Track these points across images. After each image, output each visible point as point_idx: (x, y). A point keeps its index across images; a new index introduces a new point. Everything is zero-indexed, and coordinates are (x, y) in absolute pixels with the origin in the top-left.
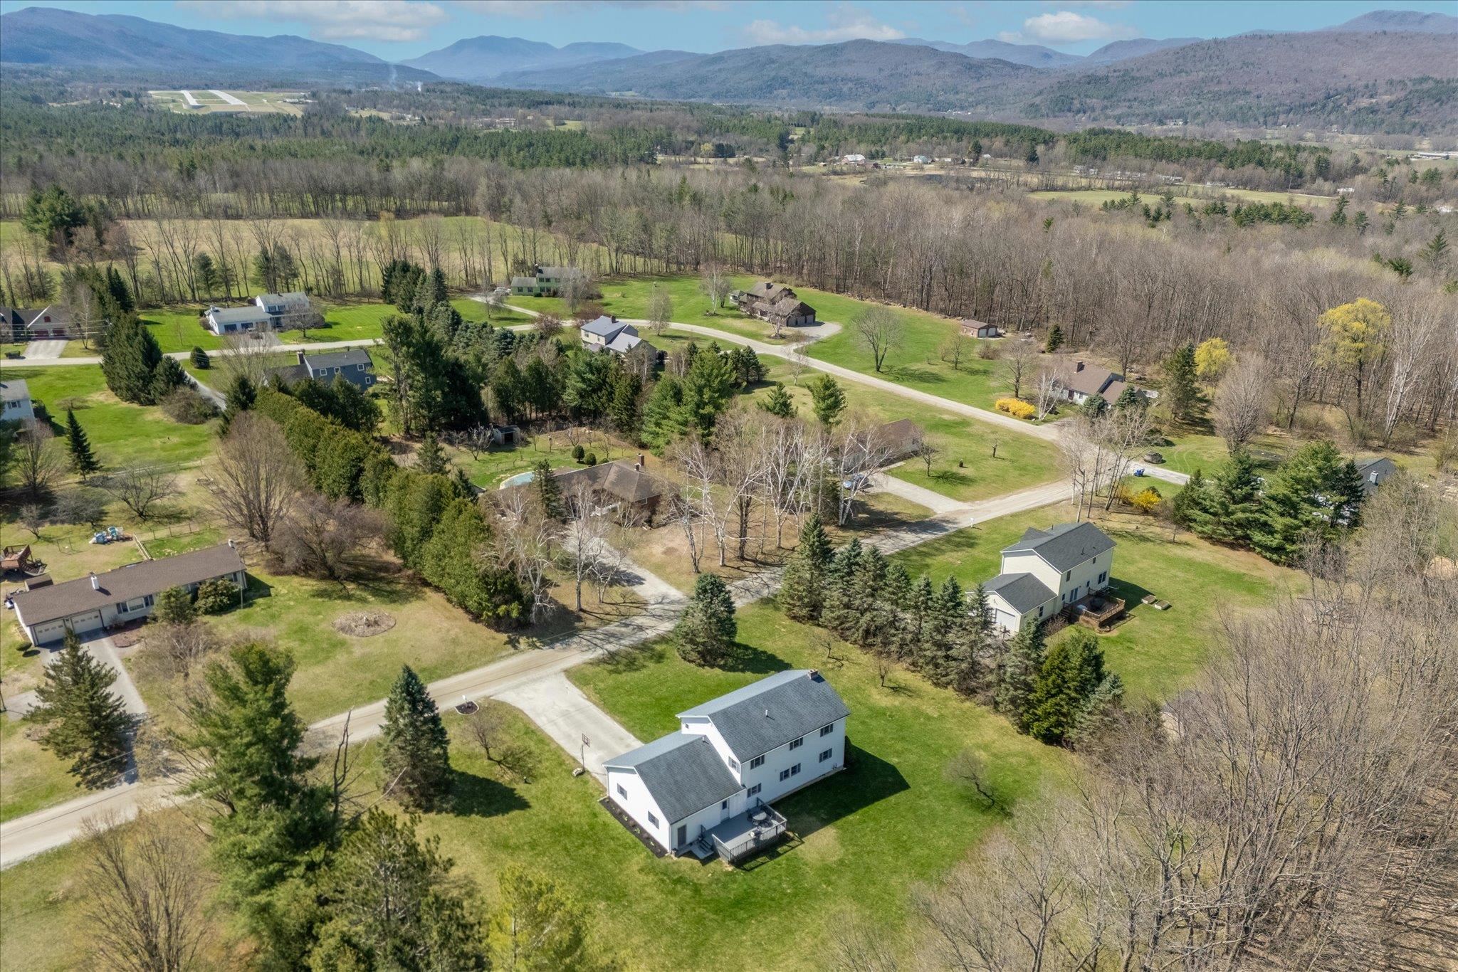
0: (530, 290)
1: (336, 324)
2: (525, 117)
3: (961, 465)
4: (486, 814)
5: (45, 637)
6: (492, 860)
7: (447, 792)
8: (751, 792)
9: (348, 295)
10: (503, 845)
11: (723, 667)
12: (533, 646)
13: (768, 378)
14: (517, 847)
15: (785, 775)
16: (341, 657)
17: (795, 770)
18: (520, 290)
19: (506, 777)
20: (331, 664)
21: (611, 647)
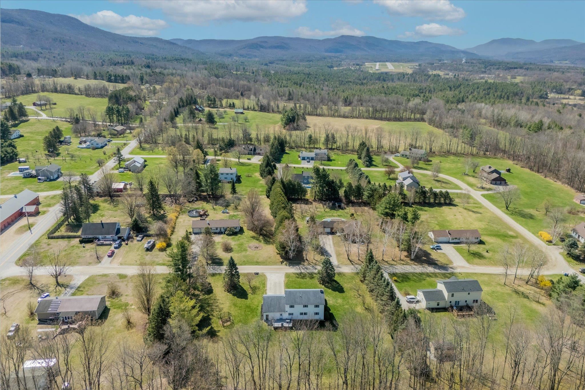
0: (406, 156)
1: (334, 160)
2: (499, 75)
3: (487, 252)
4: (238, 297)
5: (195, 231)
6: (230, 307)
7: (235, 290)
8: (289, 314)
9: (348, 150)
10: (235, 305)
11: (325, 286)
12: (286, 265)
13: (454, 203)
14: (237, 306)
15: (302, 314)
16: (243, 253)
17: (305, 314)
18: (403, 155)
19: (249, 291)
20: (240, 254)
21: (303, 271)
